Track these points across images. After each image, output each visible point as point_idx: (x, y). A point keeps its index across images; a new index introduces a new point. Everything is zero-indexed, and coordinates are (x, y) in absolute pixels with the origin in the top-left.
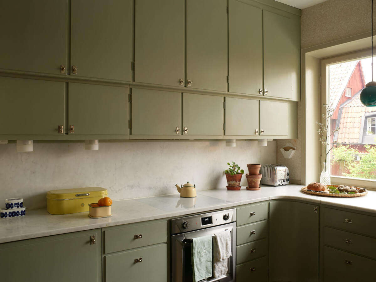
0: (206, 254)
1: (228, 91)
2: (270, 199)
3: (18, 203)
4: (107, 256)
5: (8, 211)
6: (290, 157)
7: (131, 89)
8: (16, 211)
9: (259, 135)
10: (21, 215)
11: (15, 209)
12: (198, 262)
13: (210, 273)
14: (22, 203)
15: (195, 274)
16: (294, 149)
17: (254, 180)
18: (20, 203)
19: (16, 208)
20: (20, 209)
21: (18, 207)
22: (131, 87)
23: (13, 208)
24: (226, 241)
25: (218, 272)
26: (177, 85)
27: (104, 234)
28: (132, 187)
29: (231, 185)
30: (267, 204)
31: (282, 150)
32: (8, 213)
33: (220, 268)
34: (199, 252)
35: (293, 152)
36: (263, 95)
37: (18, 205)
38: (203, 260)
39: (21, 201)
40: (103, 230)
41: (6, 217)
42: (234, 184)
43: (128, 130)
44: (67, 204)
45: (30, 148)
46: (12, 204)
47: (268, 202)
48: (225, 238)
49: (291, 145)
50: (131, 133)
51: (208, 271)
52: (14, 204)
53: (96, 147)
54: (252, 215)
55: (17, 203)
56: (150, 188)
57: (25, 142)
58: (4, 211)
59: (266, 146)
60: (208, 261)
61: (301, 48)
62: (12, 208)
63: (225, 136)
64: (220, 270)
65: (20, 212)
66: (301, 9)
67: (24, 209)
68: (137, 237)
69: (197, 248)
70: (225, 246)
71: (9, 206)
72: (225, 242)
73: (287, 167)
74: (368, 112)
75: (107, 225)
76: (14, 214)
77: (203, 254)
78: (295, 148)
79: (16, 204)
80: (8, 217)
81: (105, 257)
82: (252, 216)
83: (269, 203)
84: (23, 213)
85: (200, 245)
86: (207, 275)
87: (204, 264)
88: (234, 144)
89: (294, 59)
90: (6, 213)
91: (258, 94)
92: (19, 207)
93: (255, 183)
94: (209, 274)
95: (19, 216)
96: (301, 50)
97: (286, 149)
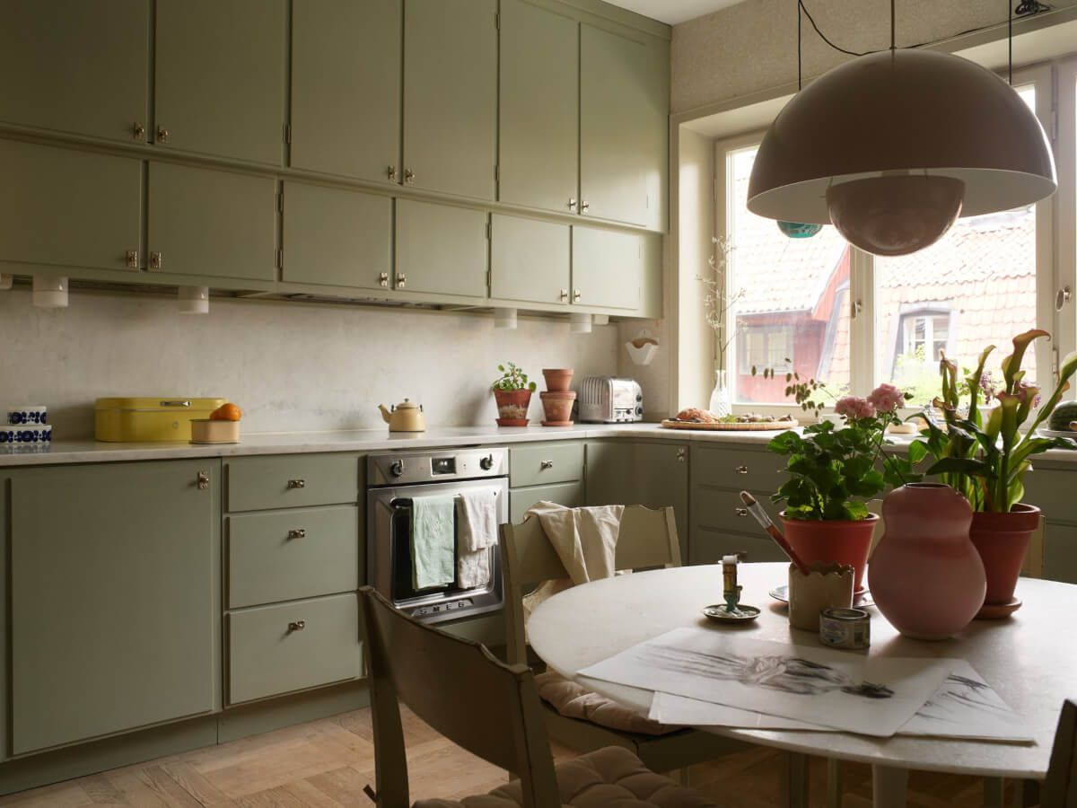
0: (441, 534)
1: (498, 199)
2: (588, 436)
3: (38, 414)
4: (232, 517)
5: (16, 429)
6: (646, 362)
7: (281, 184)
8: (32, 429)
9: (571, 303)
10: (44, 439)
11: (31, 426)
12: (424, 547)
13: (450, 575)
14: (44, 414)
15: (418, 572)
16: (654, 343)
17: (557, 402)
18: (41, 413)
19: (34, 423)
20: (41, 428)
21: (37, 421)
22: (281, 178)
23: (27, 423)
24: (486, 510)
25: (468, 578)
26: (382, 180)
27: (225, 471)
28: (281, 405)
29: (505, 416)
30: (579, 446)
31: (630, 346)
32: (15, 433)
33: (473, 568)
34: (426, 528)
35: (653, 348)
36: (579, 213)
37: (37, 417)
38: (435, 544)
39: (42, 410)
40: (224, 463)
41: (11, 440)
42: (512, 413)
43: (275, 271)
44: (140, 422)
45: (62, 298)
46: (24, 414)
47: (584, 443)
48: (483, 505)
49: (649, 335)
50: (280, 278)
51: (444, 570)
52: (28, 414)
53: (203, 305)
54: (545, 466)
55: (35, 412)
56: (321, 412)
57: (51, 284)
58: (7, 429)
59: (589, 334)
60: (446, 549)
61: (670, 112)
62: (24, 422)
63: (490, 300)
64: (471, 572)
65: (40, 432)
66: (672, 23)
67: (48, 428)
68: (294, 485)
69: (423, 518)
70: (482, 521)
71: (17, 418)
72: (483, 512)
73: (636, 381)
74: (907, 302)
75: (232, 452)
76: (28, 437)
77: (435, 533)
78: (658, 340)
79: (32, 415)
80: (14, 442)
81: (228, 519)
82: (546, 470)
83: (586, 446)
84: (47, 436)
85: (429, 512)
86: (443, 579)
87: (436, 553)
88: (513, 323)
89: (656, 137)
90: (11, 433)
91: (567, 209)
92: (40, 423)
93: (561, 411)
94: (449, 578)
95: (39, 441)
96: (671, 116)
97: (638, 345)
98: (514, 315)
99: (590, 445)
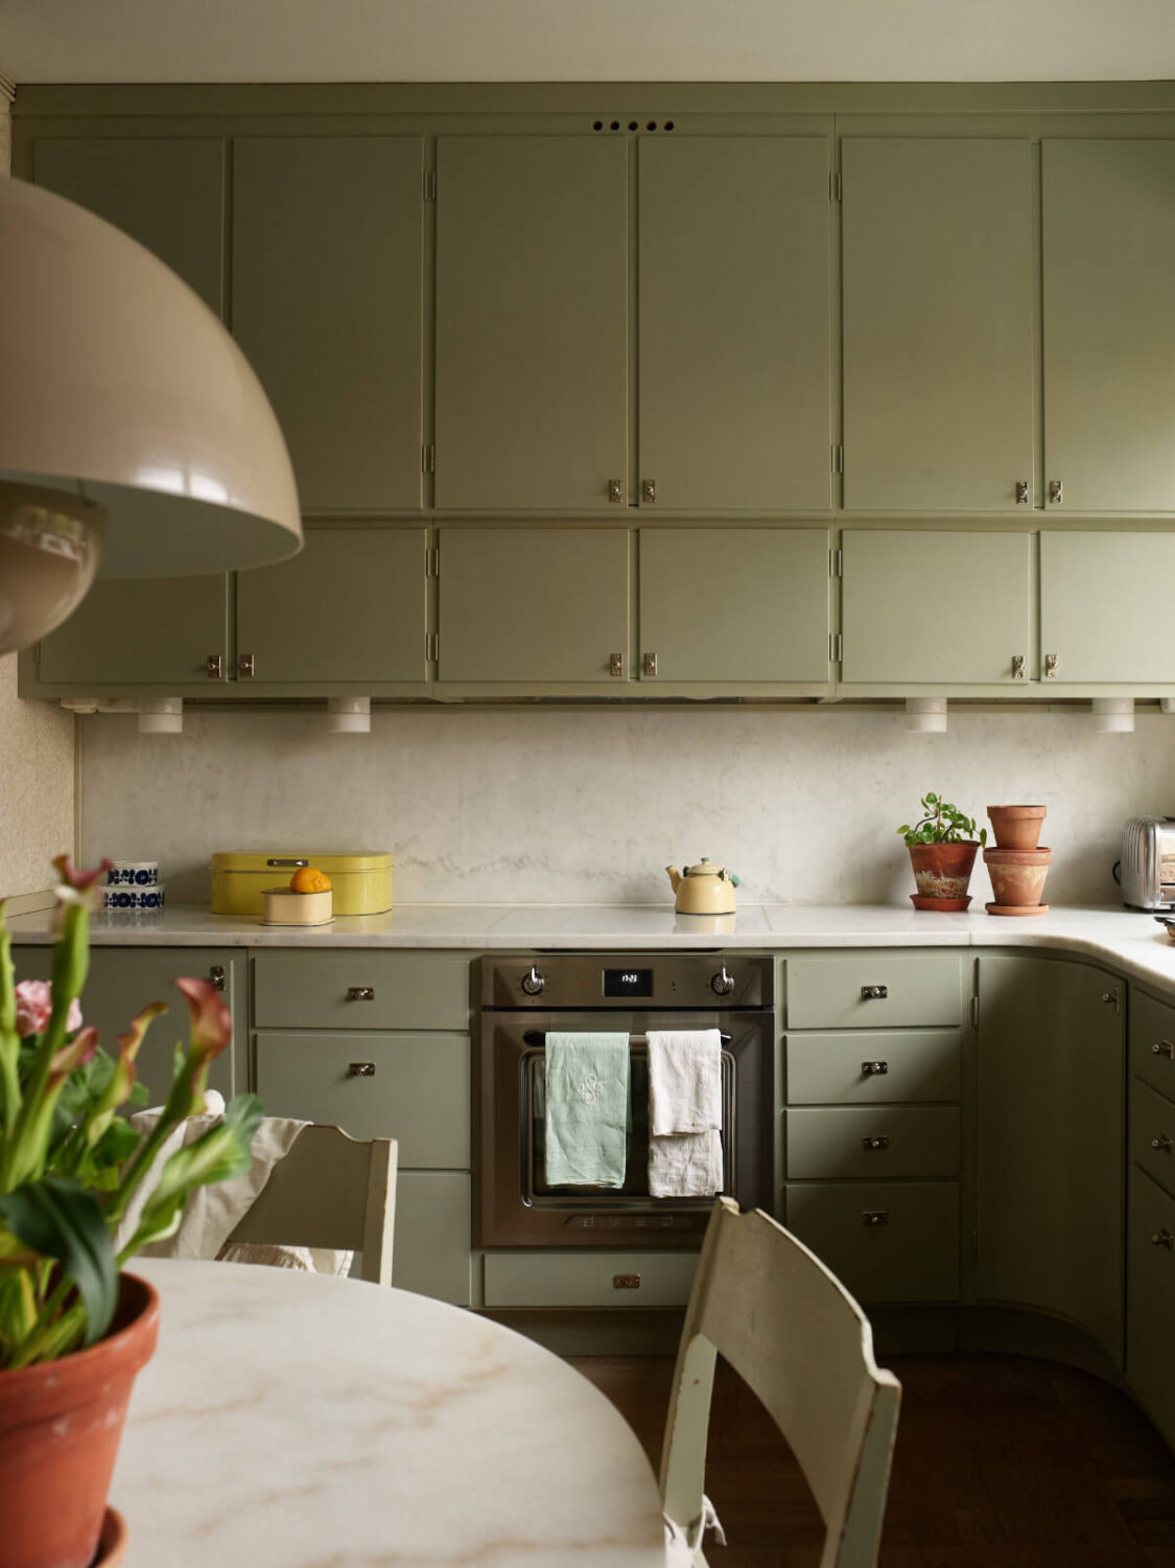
0: (601, 1098)
1: (842, 505)
2: (976, 942)
3: (132, 872)
4: (261, 1034)
5: (110, 891)
7: (437, 533)
8: (129, 891)
9: (1041, 679)
10: (144, 905)
11: (126, 887)
12: (564, 1116)
13: (619, 1171)
14: (156, 871)
15: (549, 1158)
18: (137, 871)
19: (127, 883)
20: (139, 890)
21: (131, 882)
22: (437, 526)
23: (120, 883)
24: (696, 1067)
25: (664, 1178)
26: (603, 505)
27: (251, 967)
28: (519, 863)
30: (962, 965)
33: (676, 1164)
34: (570, 1086)
36: (1041, 507)
37: (143, 877)
38: (586, 1115)
39: (146, 866)
40: (251, 957)
43: (427, 667)
47: (973, 955)
48: (690, 1057)
50: (436, 677)
51: (607, 1160)
52: (121, 873)
53: (357, 720)
54: (867, 994)
55: (128, 870)
56: (588, 875)
60: (608, 1125)
62: (117, 882)
63: (843, 685)
64: (673, 1171)
65: (139, 896)
67: (149, 890)
68: (353, 995)
69: (563, 1069)
70: (688, 1084)
72: (692, 1071)
76: (124, 901)
77: (588, 1096)
79: (125, 872)
81: (255, 1037)
82: (873, 1003)
83: (977, 961)
84: (148, 900)
85: (575, 1060)
86: (603, 1175)
87: (588, 1131)
91: (1010, 504)
92: (135, 884)
94: (614, 1174)
95: (138, 907)
98: (939, 707)
99: (986, 959)
